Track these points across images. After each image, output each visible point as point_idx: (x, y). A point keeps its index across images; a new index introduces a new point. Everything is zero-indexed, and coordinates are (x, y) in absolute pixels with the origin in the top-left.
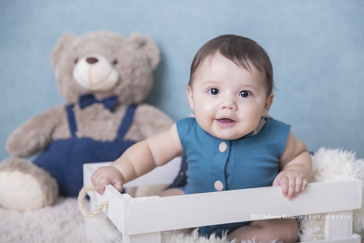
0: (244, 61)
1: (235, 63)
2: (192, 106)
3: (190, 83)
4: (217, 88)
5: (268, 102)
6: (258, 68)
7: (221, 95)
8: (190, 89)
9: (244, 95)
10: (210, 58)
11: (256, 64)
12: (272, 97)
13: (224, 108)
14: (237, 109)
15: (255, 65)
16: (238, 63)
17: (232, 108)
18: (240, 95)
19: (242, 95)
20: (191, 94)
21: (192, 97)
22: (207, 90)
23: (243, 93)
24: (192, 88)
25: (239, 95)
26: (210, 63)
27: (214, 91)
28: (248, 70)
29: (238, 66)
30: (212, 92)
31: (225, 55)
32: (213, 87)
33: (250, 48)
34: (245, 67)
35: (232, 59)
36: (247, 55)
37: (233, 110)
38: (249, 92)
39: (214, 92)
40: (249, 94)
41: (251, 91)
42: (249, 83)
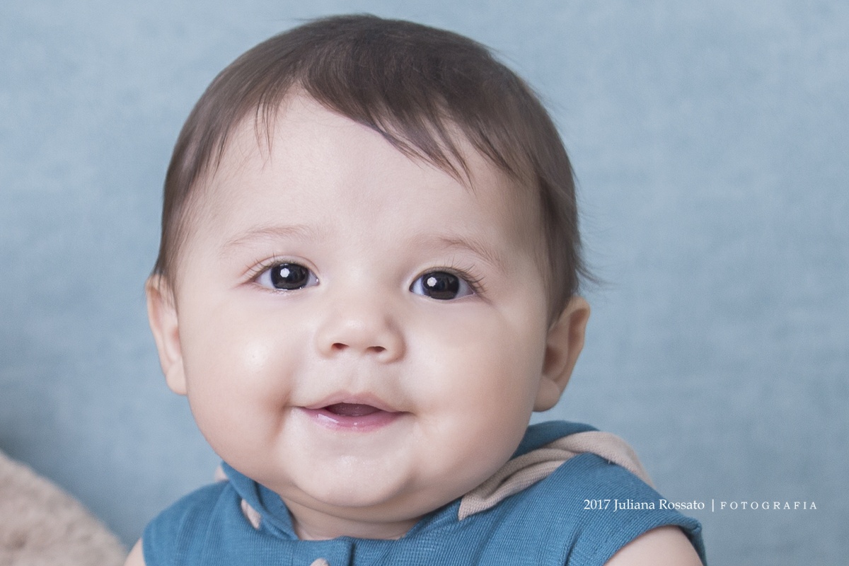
0: (429, 125)
1: (388, 136)
2: (176, 379)
3: (165, 265)
4: (300, 261)
5: (562, 344)
6: (501, 162)
7: (322, 288)
8: (164, 292)
9: (436, 288)
10: (260, 117)
11: (487, 141)
12: (580, 316)
13: (339, 346)
14: (402, 353)
15: (485, 146)
16: (400, 138)
17: (379, 349)
18: (418, 287)
19: (429, 291)
20: (169, 319)
21: (177, 335)
22: (251, 274)
23: (432, 282)
24: (172, 284)
25: (411, 288)
26: (264, 141)
27: (285, 273)
28: (454, 169)
29: (404, 152)
30: (276, 280)
31: (333, 100)
32: (280, 259)
33: (456, 70)
34: (435, 156)
35: (369, 114)
36: (443, 100)
37: (382, 356)
38: (464, 275)
39: (289, 279)
40: (463, 286)
41: (473, 272)
42: (462, 231)
